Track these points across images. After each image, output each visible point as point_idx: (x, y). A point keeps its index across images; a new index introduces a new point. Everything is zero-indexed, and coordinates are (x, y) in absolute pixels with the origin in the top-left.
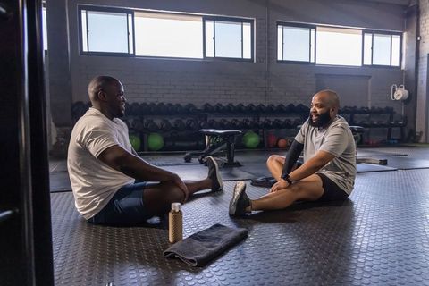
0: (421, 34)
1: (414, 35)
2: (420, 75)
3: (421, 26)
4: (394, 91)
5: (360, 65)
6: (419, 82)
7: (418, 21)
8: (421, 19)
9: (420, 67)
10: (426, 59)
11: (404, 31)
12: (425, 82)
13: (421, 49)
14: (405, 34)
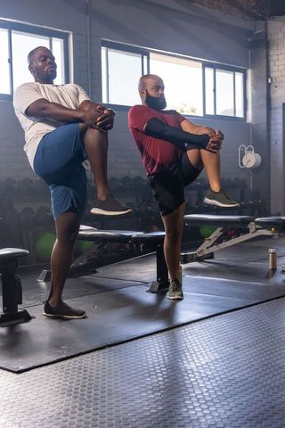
0: (273, 75)
1: (264, 74)
2: (273, 132)
3: (272, 64)
4: (243, 154)
5: (202, 115)
6: (273, 143)
7: (268, 56)
8: (272, 53)
9: (273, 122)
10: (281, 111)
11: (248, 68)
12: (281, 143)
13: (273, 95)
14: (249, 72)
